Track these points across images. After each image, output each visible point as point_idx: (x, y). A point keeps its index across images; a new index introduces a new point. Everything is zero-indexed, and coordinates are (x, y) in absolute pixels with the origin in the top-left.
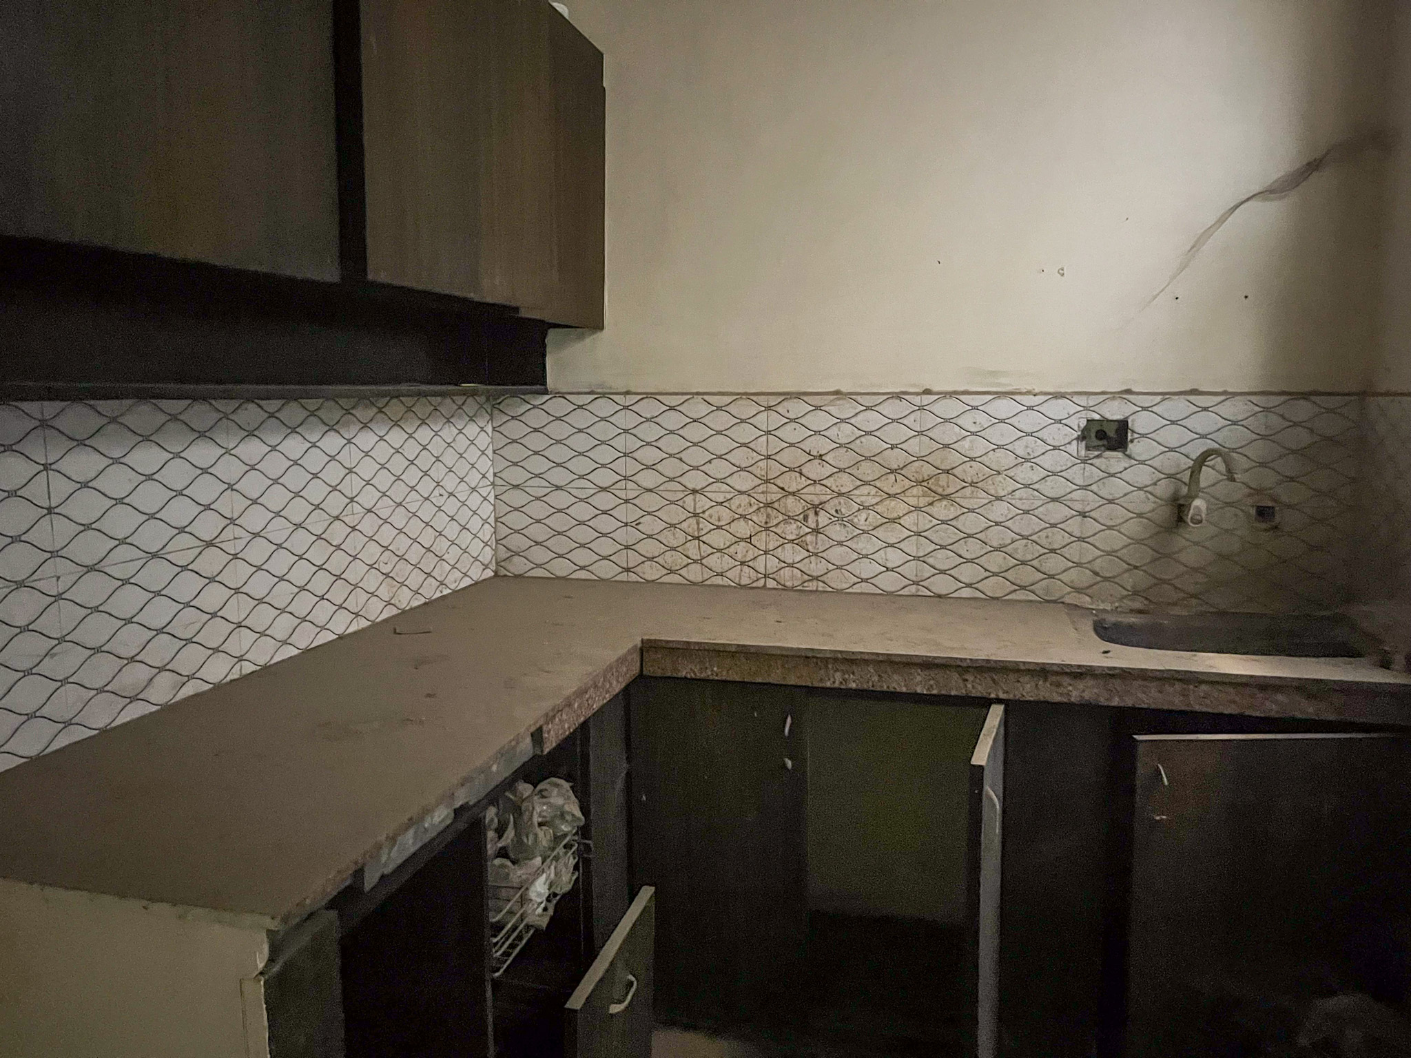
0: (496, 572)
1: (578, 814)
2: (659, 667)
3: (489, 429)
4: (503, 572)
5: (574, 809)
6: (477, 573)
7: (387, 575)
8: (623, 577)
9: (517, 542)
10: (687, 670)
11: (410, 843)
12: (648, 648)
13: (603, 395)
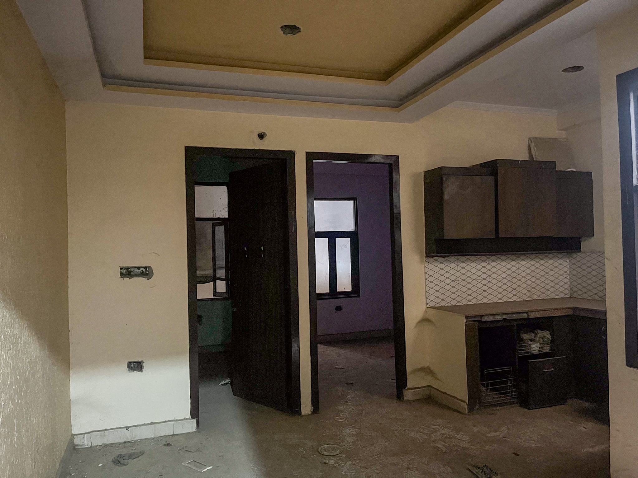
0: (570, 297)
1: (551, 339)
2: (577, 313)
3: (568, 261)
4: (571, 297)
5: (549, 336)
6: (562, 295)
7: (529, 291)
8: (600, 299)
9: (575, 289)
10: (583, 314)
11: (491, 318)
12: (575, 309)
13: (593, 252)
